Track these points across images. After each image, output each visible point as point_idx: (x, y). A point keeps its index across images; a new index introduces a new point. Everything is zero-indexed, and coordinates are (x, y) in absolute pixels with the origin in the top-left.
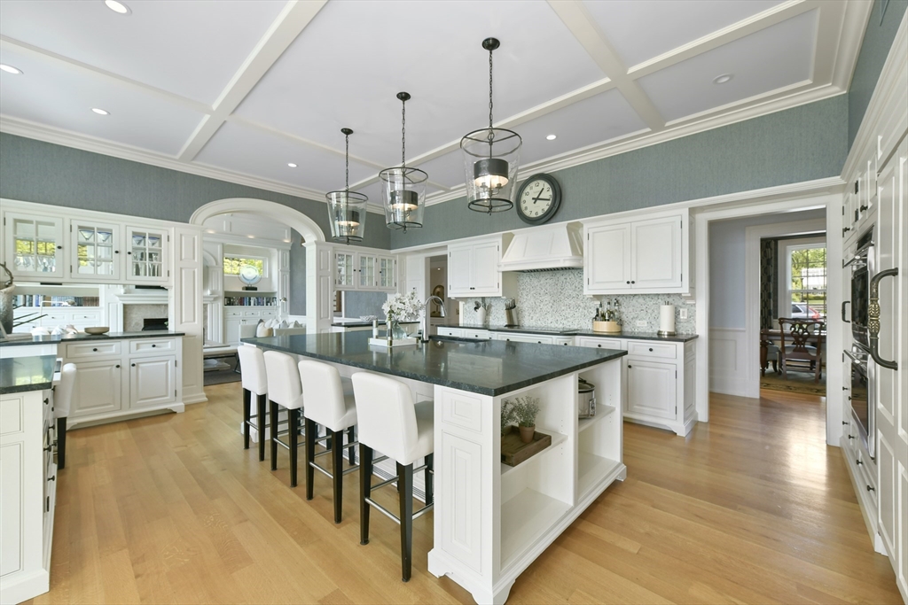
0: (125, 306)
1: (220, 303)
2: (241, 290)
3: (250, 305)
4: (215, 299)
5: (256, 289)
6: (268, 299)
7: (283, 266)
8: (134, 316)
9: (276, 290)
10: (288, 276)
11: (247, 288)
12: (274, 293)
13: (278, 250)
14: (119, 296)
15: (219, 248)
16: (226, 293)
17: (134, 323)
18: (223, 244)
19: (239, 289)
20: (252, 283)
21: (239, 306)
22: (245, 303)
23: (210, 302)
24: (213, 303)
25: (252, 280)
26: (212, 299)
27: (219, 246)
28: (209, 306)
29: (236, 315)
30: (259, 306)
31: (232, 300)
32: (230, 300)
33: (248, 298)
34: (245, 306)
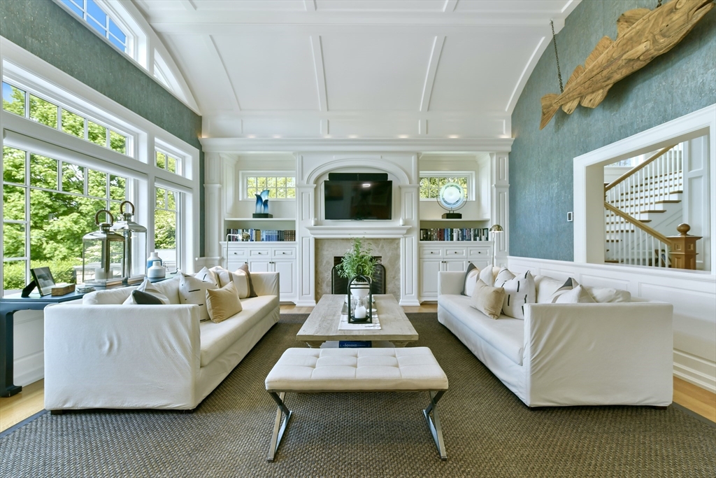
0: (317, 241)
1: (415, 237)
2: (440, 218)
3: (452, 239)
4: (409, 231)
5: (459, 216)
6: (476, 231)
7: (498, 178)
8: (325, 253)
9: (487, 216)
10: (507, 194)
11: (449, 216)
12: (484, 222)
13: (491, 155)
14: (310, 229)
15: (413, 159)
16: (422, 222)
17: (325, 262)
18: (418, 154)
19: (437, 217)
20: (454, 206)
21: (438, 242)
22: (446, 236)
23: (402, 236)
24: (405, 237)
25: (454, 204)
26: (405, 232)
27: (413, 157)
28: (402, 241)
29: (434, 254)
30: (465, 241)
31: (429, 233)
32: (427, 233)
33: (449, 230)
34: (446, 241)
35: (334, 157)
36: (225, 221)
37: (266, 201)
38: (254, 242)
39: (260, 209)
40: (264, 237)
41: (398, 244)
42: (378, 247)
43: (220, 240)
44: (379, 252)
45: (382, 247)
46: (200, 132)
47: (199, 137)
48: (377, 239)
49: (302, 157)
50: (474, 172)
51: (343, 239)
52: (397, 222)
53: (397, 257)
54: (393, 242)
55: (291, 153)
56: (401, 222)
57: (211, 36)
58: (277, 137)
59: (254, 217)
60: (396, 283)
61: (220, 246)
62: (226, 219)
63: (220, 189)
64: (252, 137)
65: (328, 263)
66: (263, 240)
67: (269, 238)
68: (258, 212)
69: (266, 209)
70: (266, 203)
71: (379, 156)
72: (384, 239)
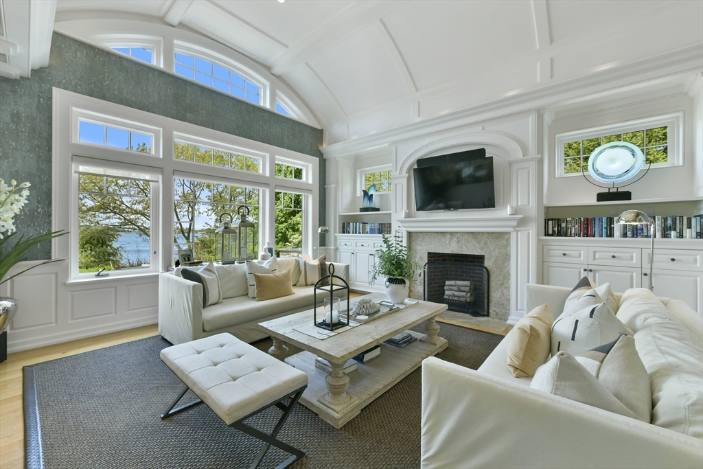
0: (410, 234)
1: (534, 231)
2: (593, 201)
3: (610, 235)
4: (522, 222)
5: (627, 195)
8: (419, 247)
11: (607, 196)
14: (401, 222)
15: (531, 120)
16: (548, 209)
17: (418, 258)
18: (539, 111)
20: (617, 181)
21: (582, 238)
22: (597, 230)
23: (511, 229)
24: (517, 231)
25: (620, 176)
26: (515, 223)
27: (531, 117)
28: (513, 236)
29: (570, 256)
30: (639, 239)
31: (563, 225)
32: (559, 225)
33: (604, 220)
34: (597, 238)
35: (427, 141)
36: (340, 216)
37: (372, 195)
38: (361, 235)
39: (366, 204)
40: (368, 230)
41: (508, 240)
42: (480, 244)
43: (335, 232)
44: (482, 249)
45: (486, 243)
46: (322, 143)
47: (321, 148)
48: (479, 233)
49: (396, 147)
50: (680, 114)
51: (437, 233)
52: (503, 212)
53: (507, 258)
54: (501, 237)
55: (387, 145)
56: (509, 210)
57: (306, 64)
58: (373, 132)
59: (360, 212)
60: (505, 292)
61: (336, 237)
62: (341, 214)
63: (336, 189)
64: (354, 137)
65: (421, 258)
66: (367, 233)
67: (372, 231)
68: (365, 206)
69: (371, 204)
70: (370, 197)
71: (479, 128)
72: (488, 233)
